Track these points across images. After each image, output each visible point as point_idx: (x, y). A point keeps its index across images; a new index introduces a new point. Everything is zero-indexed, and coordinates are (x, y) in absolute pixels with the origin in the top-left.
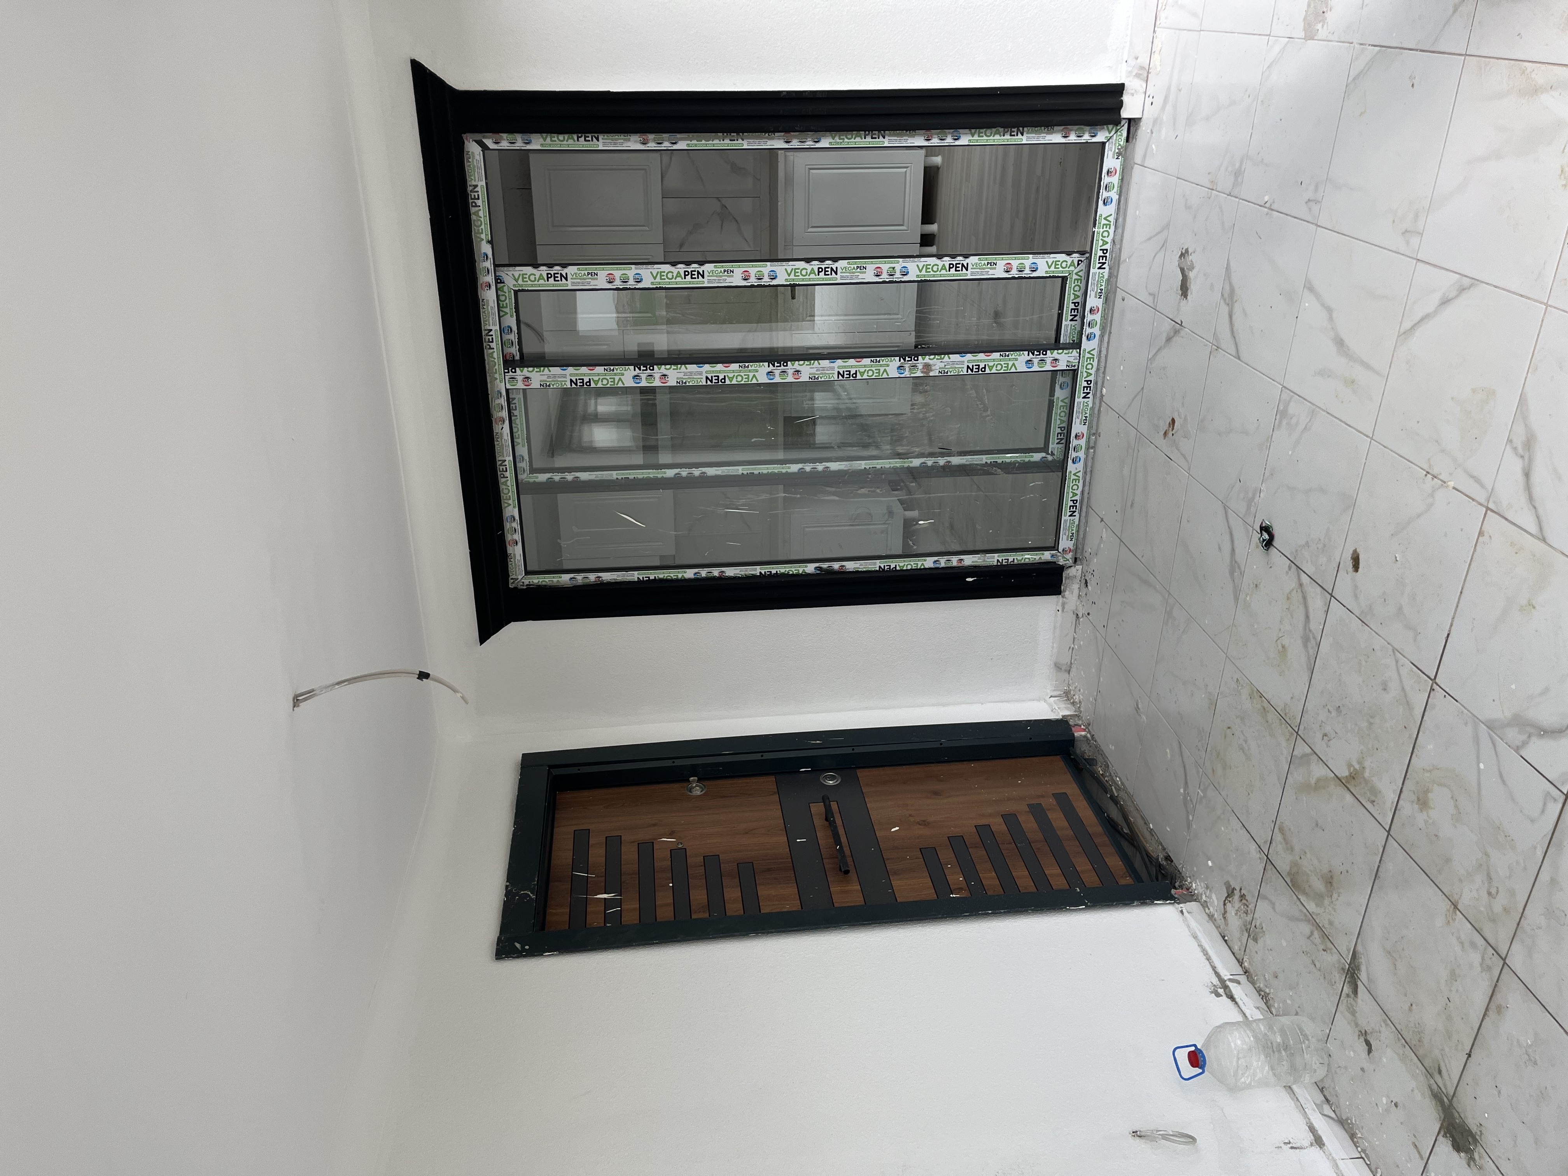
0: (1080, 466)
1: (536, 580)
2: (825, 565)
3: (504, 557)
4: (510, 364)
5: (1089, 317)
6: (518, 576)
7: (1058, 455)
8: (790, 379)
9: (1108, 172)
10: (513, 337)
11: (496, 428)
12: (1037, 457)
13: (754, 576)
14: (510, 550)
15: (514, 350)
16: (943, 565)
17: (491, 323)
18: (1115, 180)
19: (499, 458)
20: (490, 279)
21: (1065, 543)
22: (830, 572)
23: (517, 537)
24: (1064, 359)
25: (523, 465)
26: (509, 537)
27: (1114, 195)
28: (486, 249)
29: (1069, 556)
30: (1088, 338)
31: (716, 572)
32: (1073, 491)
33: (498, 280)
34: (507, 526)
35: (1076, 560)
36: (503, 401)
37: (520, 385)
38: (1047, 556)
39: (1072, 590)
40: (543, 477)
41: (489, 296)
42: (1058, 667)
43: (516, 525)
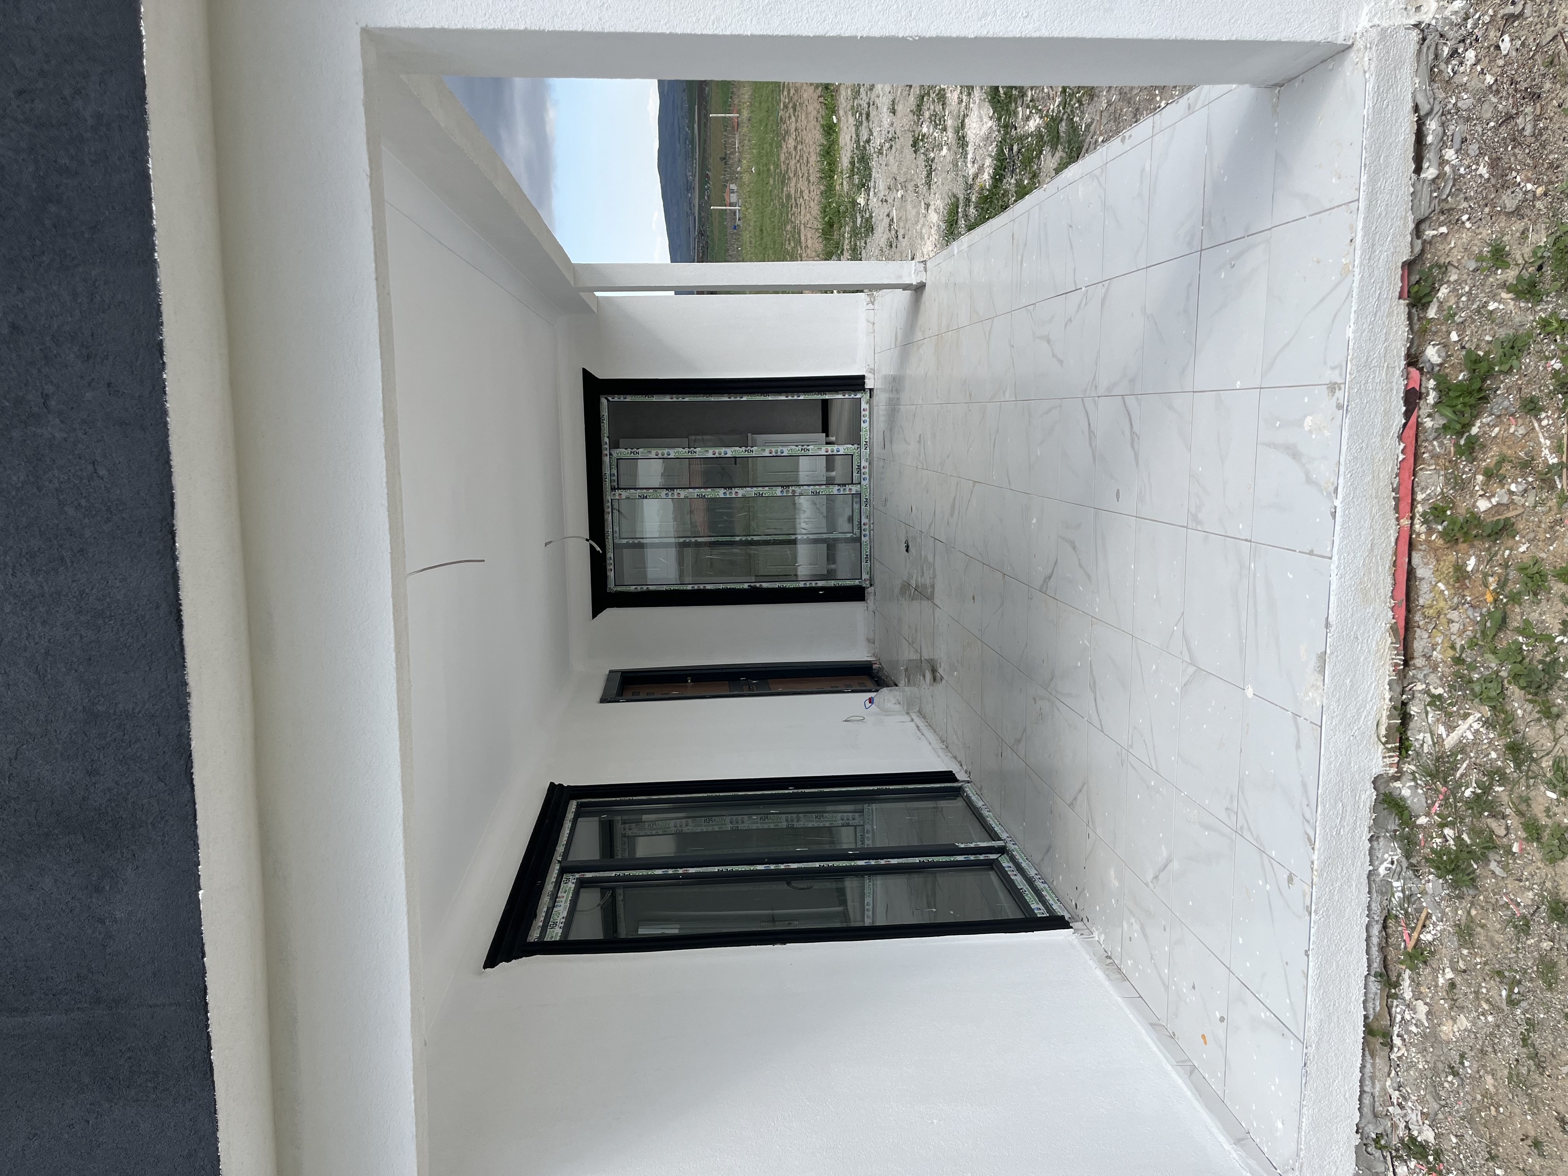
0: (868, 538)
1: (619, 589)
2: (753, 585)
3: (605, 577)
4: (613, 489)
5: (863, 470)
6: (612, 586)
7: (858, 535)
8: (734, 496)
9: (864, 411)
10: (615, 478)
11: (606, 517)
12: (849, 535)
13: (720, 589)
14: (608, 574)
15: (615, 484)
16: (808, 586)
17: (606, 471)
18: (867, 413)
19: (606, 530)
20: (607, 452)
21: (865, 576)
22: (755, 588)
23: (612, 567)
24: (854, 489)
25: (617, 535)
26: (608, 567)
27: (867, 419)
28: (607, 440)
29: (868, 582)
30: (864, 480)
31: (702, 587)
32: (865, 551)
33: (610, 454)
34: (608, 562)
35: (871, 585)
36: (609, 504)
37: (617, 497)
38: (857, 582)
39: (870, 599)
40: (624, 541)
41: (606, 460)
42: (868, 640)
43: (612, 562)
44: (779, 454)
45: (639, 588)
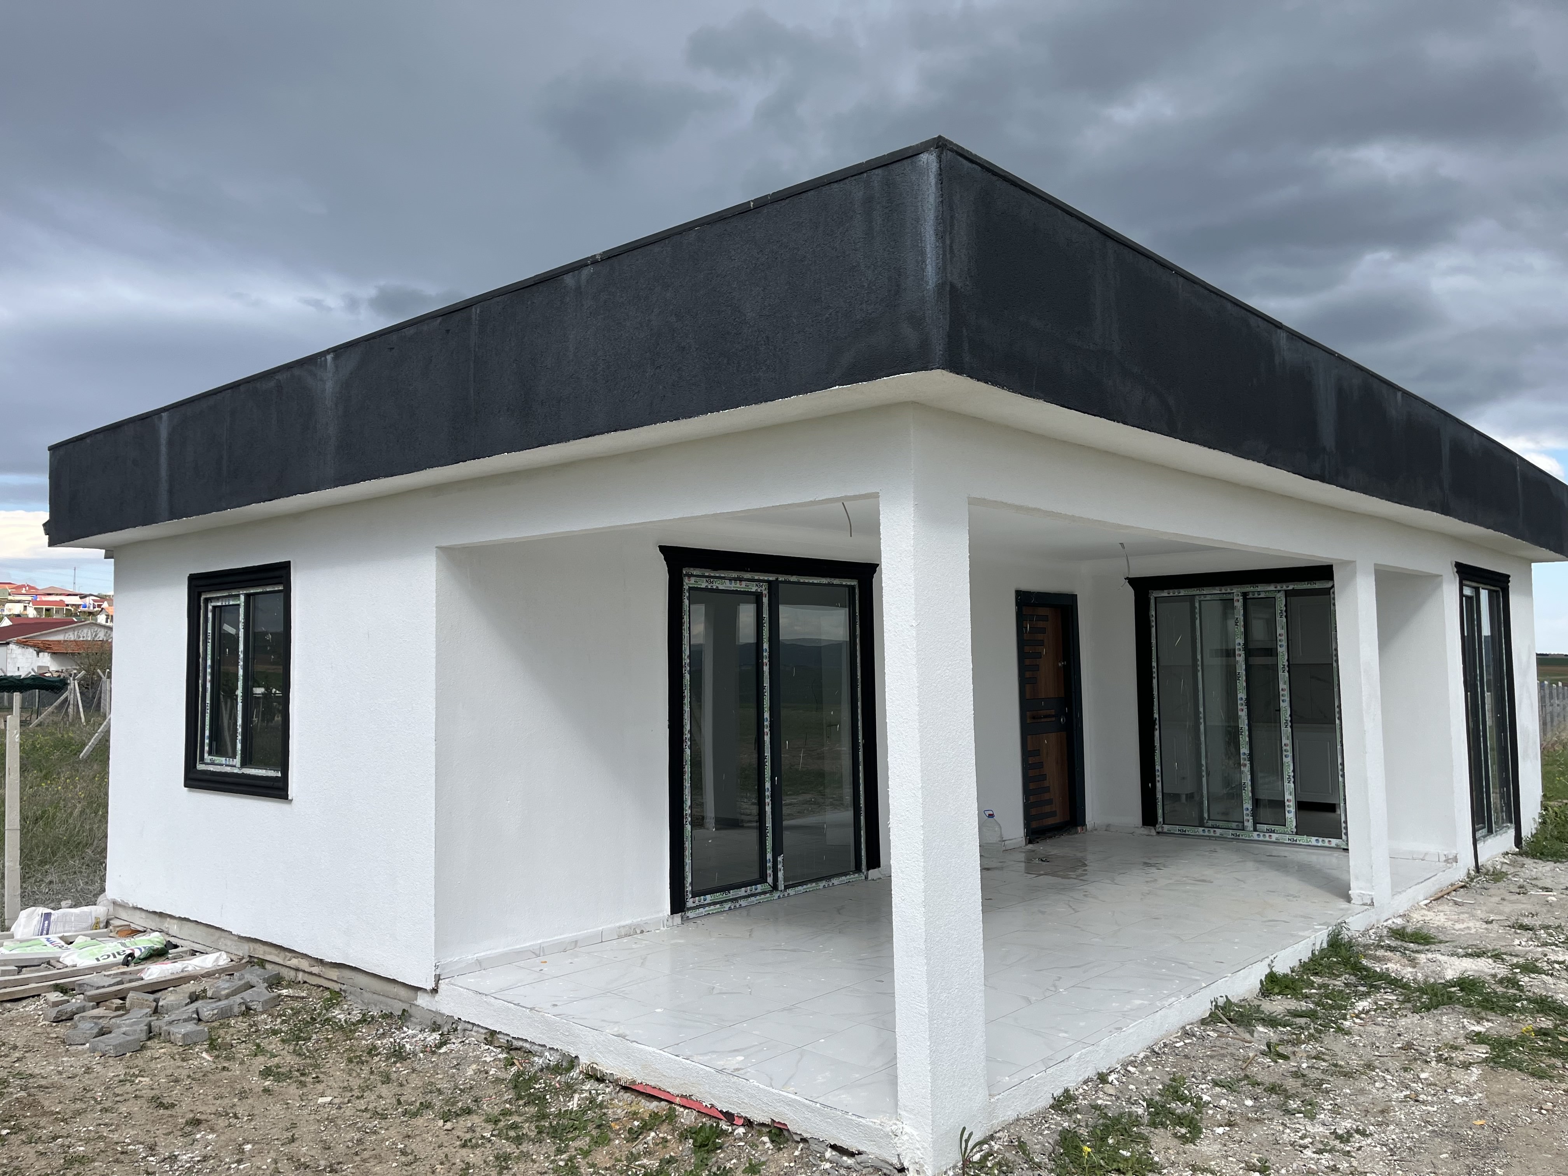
0: (1202, 833)
1: (1152, 602)
2: (1157, 722)
3: (1162, 588)
4: (1244, 595)
5: (1267, 835)
6: (1154, 594)
7: (1206, 825)
8: (1239, 707)
9: (1330, 841)
10: (1256, 596)
11: (1217, 588)
12: (1206, 815)
13: (1153, 691)
14: (1165, 591)
15: (1251, 596)
16: (1157, 773)
17: (1261, 588)
18: (1327, 844)
19: (1205, 588)
20: (1279, 588)
21: (1166, 828)
22: (1154, 724)
23: (1171, 594)
24: (1249, 824)
25: (1202, 598)
26: (1171, 591)
27: (1320, 844)
28: (1291, 587)
29: (1160, 830)
30: (1258, 835)
31: (1155, 675)
32: (1190, 830)
33: (1279, 591)
34: (1176, 591)
35: (1158, 833)
36: (1229, 591)
37: (1235, 598)
38: (1160, 819)
39: (1145, 831)
40: (1197, 605)
41: (1272, 588)
42: (1108, 826)
43: (1176, 594)
44: (1284, 753)
45: (1154, 619)
